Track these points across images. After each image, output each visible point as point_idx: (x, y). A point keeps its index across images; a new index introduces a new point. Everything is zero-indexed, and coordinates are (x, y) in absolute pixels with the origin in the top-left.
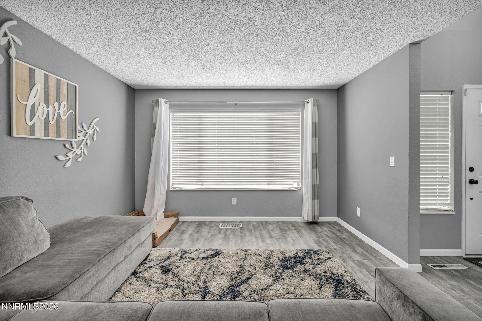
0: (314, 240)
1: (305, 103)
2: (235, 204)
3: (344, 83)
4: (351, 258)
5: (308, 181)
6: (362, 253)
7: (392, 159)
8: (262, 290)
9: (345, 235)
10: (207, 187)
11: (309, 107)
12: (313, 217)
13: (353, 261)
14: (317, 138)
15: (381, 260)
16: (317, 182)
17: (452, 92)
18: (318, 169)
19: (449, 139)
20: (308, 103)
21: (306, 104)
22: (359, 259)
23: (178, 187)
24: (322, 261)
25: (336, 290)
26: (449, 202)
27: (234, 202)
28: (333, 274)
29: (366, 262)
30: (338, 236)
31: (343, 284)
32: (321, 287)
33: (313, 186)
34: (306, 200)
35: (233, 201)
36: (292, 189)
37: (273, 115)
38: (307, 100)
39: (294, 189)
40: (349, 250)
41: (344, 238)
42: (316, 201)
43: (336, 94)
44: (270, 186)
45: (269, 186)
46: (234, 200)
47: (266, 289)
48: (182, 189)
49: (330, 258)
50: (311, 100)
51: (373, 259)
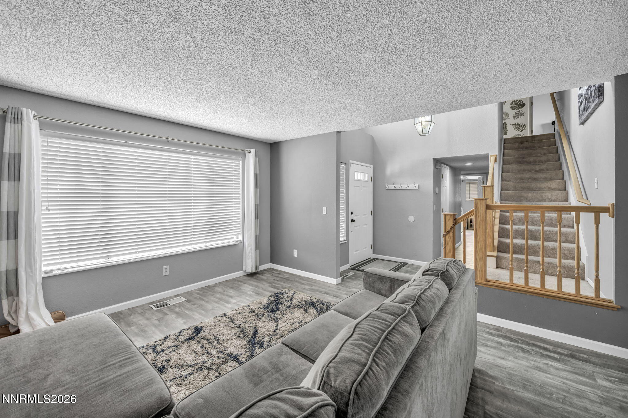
0: (269, 286)
1: (246, 152)
2: (168, 273)
3: (279, 141)
4: (304, 289)
5: (251, 232)
6: (307, 283)
7: (324, 209)
8: (275, 331)
9: (286, 276)
10: (115, 260)
11: (251, 158)
12: (256, 268)
13: (307, 290)
14: (258, 189)
15: (320, 283)
16: (258, 233)
17: (345, 164)
18: (258, 220)
19: (344, 194)
20: (250, 152)
21: (247, 154)
22: (309, 287)
23: (56, 269)
24: (292, 297)
25: (316, 309)
26: (343, 235)
27: (166, 272)
28: (305, 301)
29: (313, 287)
30: (282, 278)
31: (316, 304)
32: (306, 311)
33: (256, 236)
34: (249, 252)
35: (164, 271)
36: (232, 243)
37: (214, 161)
38: (248, 150)
39: (234, 243)
40: (299, 285)
41: (287, 278)
42: (258, 251)
43: (270, 147)
44: (208, 244)
45: (206, 245)
46: (166, 269)
47: (277, 329)
48: (67, 271)
49: (294, 293)
50: (253, 151)
51: (315, 284)
